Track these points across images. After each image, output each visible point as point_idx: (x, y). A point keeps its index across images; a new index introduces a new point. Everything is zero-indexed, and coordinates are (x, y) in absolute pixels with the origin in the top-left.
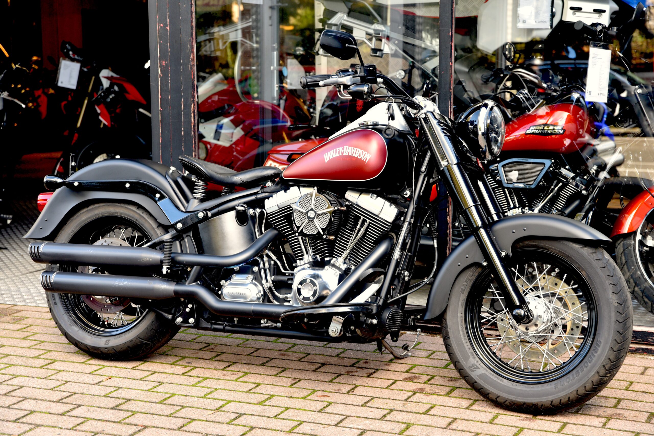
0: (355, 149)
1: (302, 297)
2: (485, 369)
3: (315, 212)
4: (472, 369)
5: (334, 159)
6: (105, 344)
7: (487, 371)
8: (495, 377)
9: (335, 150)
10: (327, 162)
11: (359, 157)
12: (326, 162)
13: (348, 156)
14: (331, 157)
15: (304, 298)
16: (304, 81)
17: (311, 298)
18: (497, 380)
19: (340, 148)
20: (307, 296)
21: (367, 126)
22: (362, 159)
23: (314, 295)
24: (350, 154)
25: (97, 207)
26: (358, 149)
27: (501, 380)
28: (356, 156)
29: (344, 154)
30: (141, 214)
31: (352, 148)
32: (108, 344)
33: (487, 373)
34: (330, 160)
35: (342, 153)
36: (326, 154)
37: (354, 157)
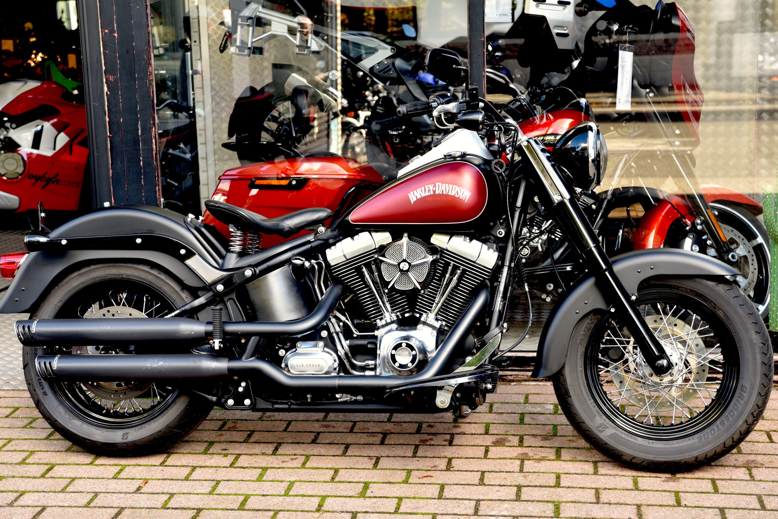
0: (451, 186)
1: (397, 365)
2: (614, 428)
3: (409, 264)
4: (600, 429)
5: (423, 199)
6: (123, 439)
7: (617, 430)
8: (627, 435)
9: (423, 188)
10: (414, 202)
11: (456, 195)
12: (412, 202)
13: (442, 195)
14: (419, 197)
15: (401, 366)
16: (403, 111)
17: (410, 365)
18: (630, 439)
19: (430, 186)
20: (403, 363)
21: (455, 158)
22: (461, 198)
23: (413, 361)
24: (444, 193)
25: (93, 269)
26: (454, 186)
27: (634, 439)
28: (453, 194)
29: (437, 192)
30: (157, 274)
31: (447, 185)
32: (127, 438)
33: (617, 432)
34: (418, 201)
35: (434, 192)
36: (412, 193)
37: (450, 196)
